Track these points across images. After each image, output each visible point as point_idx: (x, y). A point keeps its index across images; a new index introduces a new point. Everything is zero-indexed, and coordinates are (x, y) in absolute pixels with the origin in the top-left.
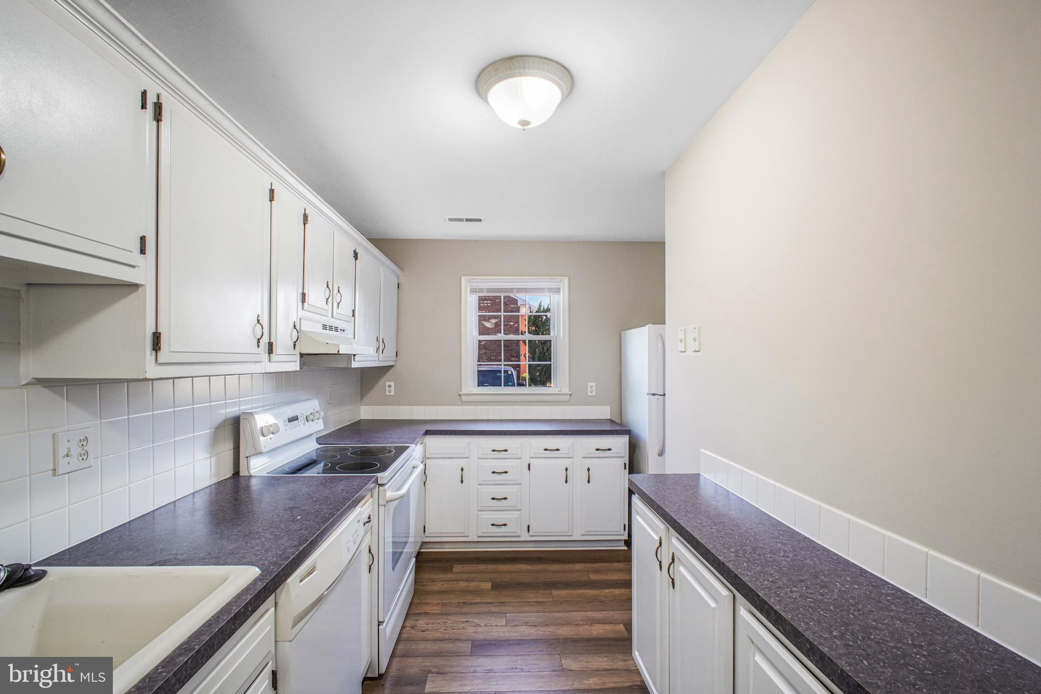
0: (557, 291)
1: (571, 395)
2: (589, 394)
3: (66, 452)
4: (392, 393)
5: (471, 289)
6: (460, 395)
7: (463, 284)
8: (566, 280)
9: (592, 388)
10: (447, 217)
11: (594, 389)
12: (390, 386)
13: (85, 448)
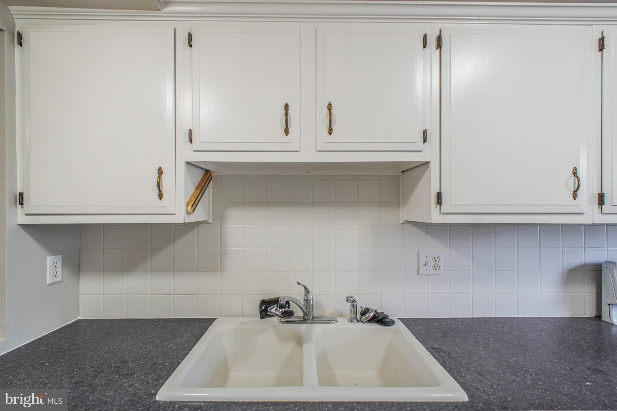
3: (425, 263)
13: (437, 263)
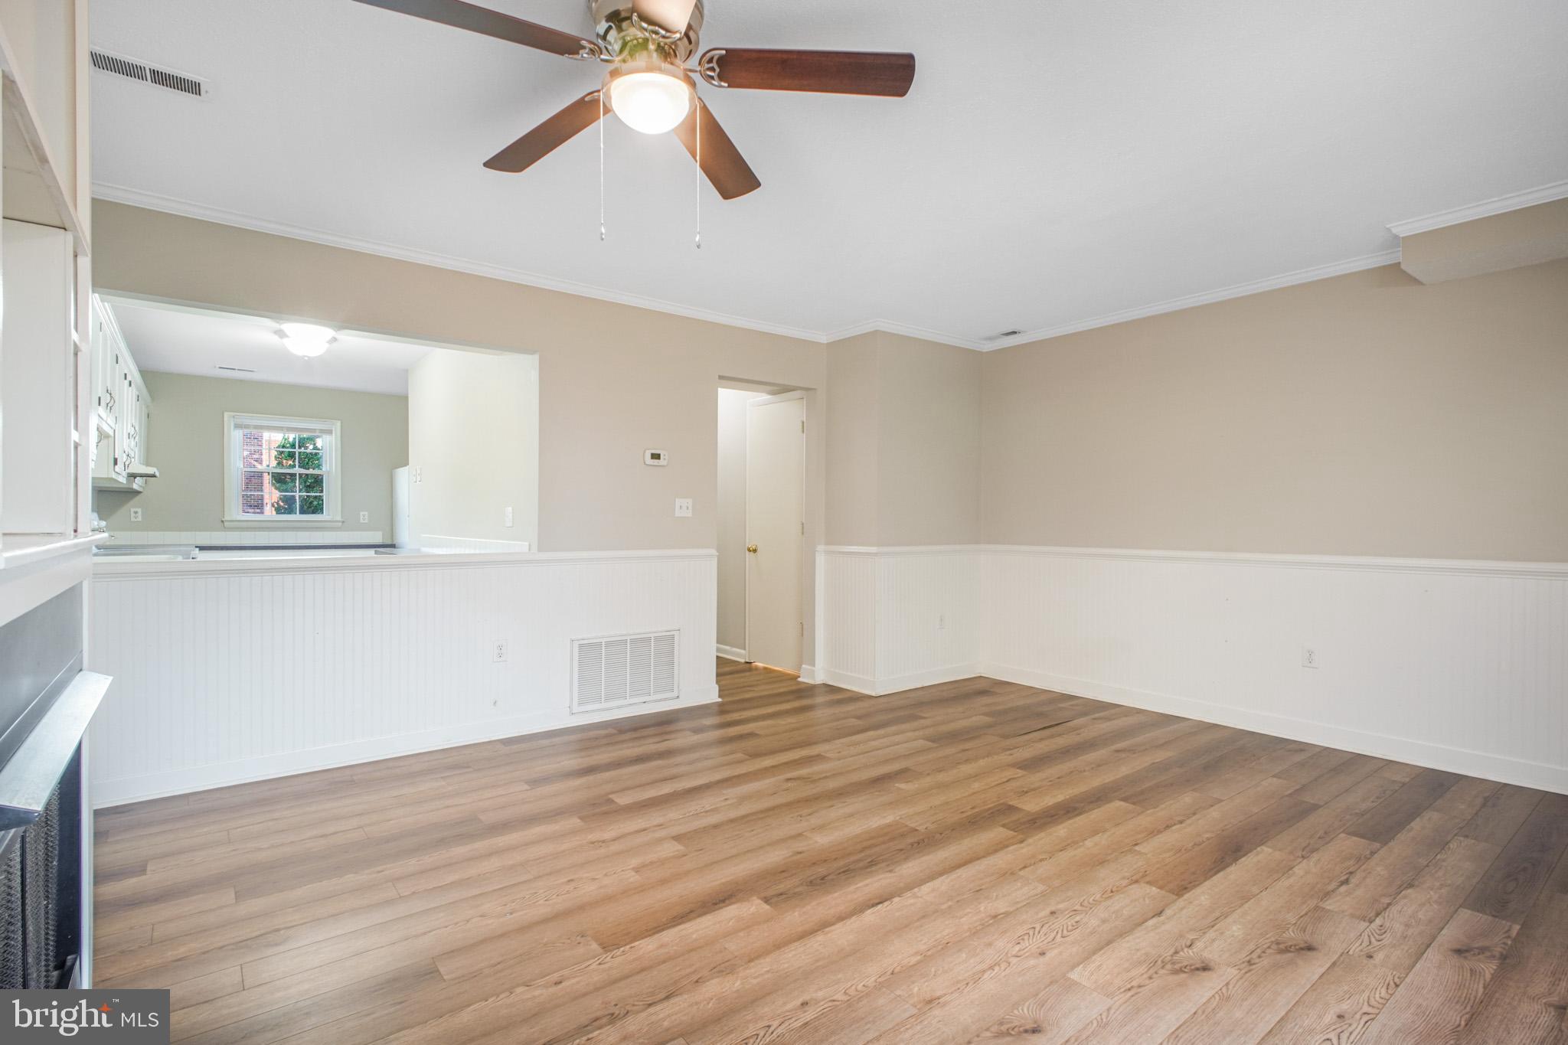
0: (330, 432)
1: (343, 522)
2: (362, 521)
4: (140, 519)
5: (235, 424)
6: (222, 521)
7: (226, 419)
8: (339, 424)
9: (364, 516)
10: (218, 366)
11: (366, 517)
12: (136, 513)
